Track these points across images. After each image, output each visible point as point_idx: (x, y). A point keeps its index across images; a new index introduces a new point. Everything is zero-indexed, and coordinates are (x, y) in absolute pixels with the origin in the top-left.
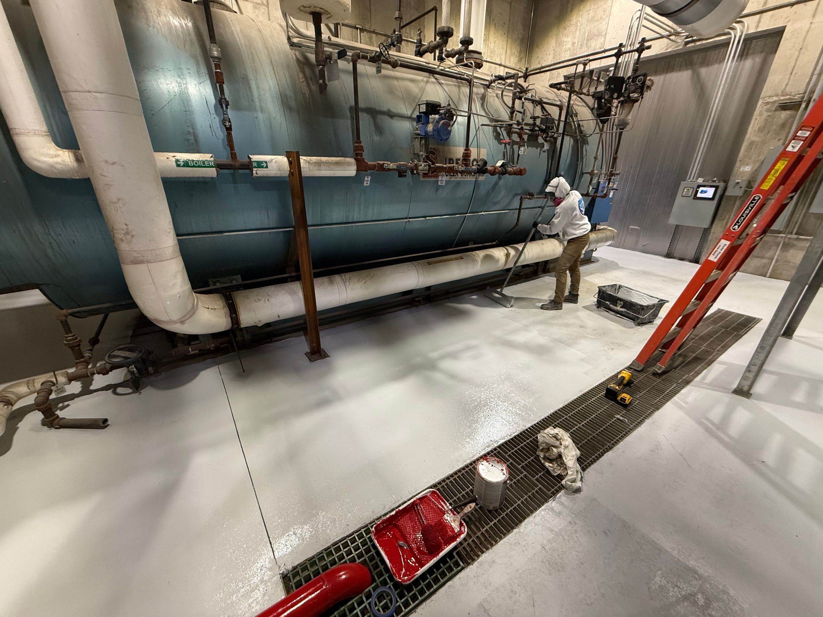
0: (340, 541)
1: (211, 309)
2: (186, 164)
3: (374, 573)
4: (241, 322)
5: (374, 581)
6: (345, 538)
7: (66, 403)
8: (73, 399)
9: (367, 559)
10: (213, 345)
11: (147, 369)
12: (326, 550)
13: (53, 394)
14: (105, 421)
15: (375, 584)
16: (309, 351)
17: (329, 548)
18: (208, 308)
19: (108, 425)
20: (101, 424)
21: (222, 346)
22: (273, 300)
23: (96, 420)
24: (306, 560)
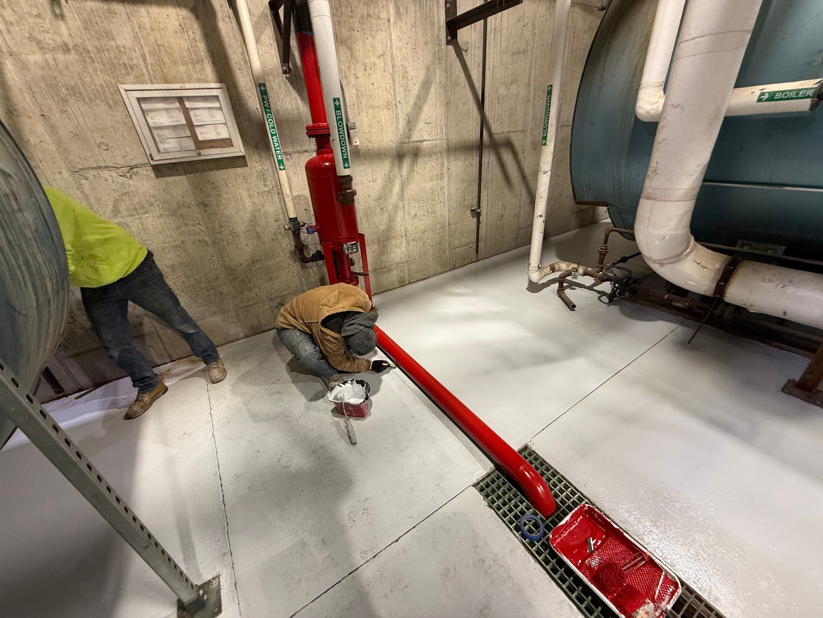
0: (568, 481)
1: (702, 266)
2: (772, 97)
3: (553, 517)
4: (726, 295)
5: (547, 518)
6: (572, 485)
7: (576, 288)
8: (581, 288)
9: (562, 509)
10: (688, 304)
11: (625, 293)
12: (556, 471)
13: (571, 277)
14: (574, 306)
15: (545, 519)
16: (797, 380)
17: (558, 473)
18: (699, 264)
19: (574, 310)
20: (571, 306)
21: (695, 310)
22: (790, 290)
23: (571, 302)
24: (542, 458)
